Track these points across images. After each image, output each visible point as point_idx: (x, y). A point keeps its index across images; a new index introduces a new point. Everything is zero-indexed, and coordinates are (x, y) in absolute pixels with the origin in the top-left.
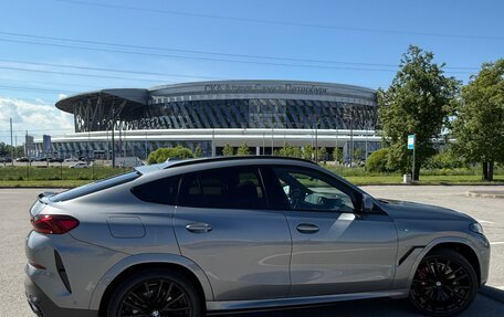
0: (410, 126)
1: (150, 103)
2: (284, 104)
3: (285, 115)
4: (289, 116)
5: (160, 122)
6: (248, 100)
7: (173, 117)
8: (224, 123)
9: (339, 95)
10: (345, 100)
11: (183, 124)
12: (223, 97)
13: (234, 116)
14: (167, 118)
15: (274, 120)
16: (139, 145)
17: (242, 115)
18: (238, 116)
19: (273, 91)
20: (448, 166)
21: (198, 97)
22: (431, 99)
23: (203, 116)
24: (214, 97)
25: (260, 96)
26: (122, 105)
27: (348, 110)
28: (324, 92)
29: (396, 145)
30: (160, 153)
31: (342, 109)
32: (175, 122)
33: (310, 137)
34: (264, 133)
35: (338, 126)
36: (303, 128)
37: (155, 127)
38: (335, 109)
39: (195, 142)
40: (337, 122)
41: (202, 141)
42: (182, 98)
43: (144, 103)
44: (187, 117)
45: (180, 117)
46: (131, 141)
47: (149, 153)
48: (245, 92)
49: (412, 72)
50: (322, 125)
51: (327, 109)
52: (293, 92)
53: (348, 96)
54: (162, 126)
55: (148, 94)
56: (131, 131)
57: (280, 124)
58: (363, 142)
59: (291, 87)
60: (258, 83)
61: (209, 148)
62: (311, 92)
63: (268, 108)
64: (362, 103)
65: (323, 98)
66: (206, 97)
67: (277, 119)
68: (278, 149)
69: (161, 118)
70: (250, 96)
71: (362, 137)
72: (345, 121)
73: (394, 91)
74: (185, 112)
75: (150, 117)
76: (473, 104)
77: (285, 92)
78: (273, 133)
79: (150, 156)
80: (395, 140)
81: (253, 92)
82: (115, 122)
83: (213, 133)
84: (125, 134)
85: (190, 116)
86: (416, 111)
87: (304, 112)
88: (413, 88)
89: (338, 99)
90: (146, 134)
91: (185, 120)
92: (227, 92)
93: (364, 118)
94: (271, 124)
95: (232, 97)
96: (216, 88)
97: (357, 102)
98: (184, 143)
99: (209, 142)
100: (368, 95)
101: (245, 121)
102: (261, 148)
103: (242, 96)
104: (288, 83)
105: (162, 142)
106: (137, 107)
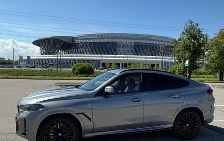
0: (187, 56)
1: (74, 43)
2: (133, 44)
3: (133, 49)
4: (135, 50)
5: (78, 51)
6: (117, 42)
7: (84, 49)
8: (106, 53)
9: (158, 41)
10: (161, 43)
11: (88, 52)
12: (106, 41)
13: (111, 49)
14: (81, 50)
15: (128, 51)
16: (68, 61)
17: (114, 49)
18: (112, 49)
19: (129, 39)
20: (205, 74)
21: (95, 41)
22: (197, 44)
23: (97, 49)
24: (102, 41)
25: (122, 40)
26: (62, 44)
27: (162, 47)
28: (152, 39)
29: (181, 64)
30: (77, 65)
31: (159, 47)
32: (85, 51)
33: (144, 59)
34: (124, 57)
35: (157, 54)
36: (141, 55)
37: (76, 53)
38: (156, 47)
39: (93, 61)
40: (157, 53)
41: (96, 60)
42: (88, 41)
43: (71, 42)
44: (90, 49)
45: (87, 49)
46: (65, 60)
47: (73, 65)
48: (116, 38)
49: (189, 32)
50: (150, 54)
51: (153, 47)
52: (137, 39)
53: (162, 41)
54: (79, 53)
55: (73, 39)
56: (65, 55)
57: (131, 53)
58: (168, 62)
59: (136, 37)
60: (122, 35)
61: (99, 63)
62: (146, 39)
63: (126, 46)
64: (169, 44)
65: (151, 42)
66: (98, 41)
67: (130, 51)
68: (130, 64)
69: (79, 50)
70: (118, 40)
71: (168, 60)
72: (161, 52)
73: (180, 40)
74: (89, 47)
75: (74, 49)
76: (215, 47)
77: (134, 39)
78: (128, 57)
79: (73, 66)
80: (180, 62)
81: (120, 39)
82: (58, 51)
83: (101, 57)
84: (63, 56)
85: (91, 49)
86: (190, 49)
87: (142, 48)
88: (189, 39)
89: (158, 43)
90: (72, 56)
91: (89, 51)
92: (108, 38)
93: (169, 51)
94: (127, 53)
95: (110, 41)
96: (103, 37)
97: (166, 44)
98: (88, 61)
99: (99, 61)
100: (171, 41)
101: (115, 51)
102: (122, 64)
103: (114, 41)
104: (135, 35)
105: (79, 60)
106: (68, 44)
